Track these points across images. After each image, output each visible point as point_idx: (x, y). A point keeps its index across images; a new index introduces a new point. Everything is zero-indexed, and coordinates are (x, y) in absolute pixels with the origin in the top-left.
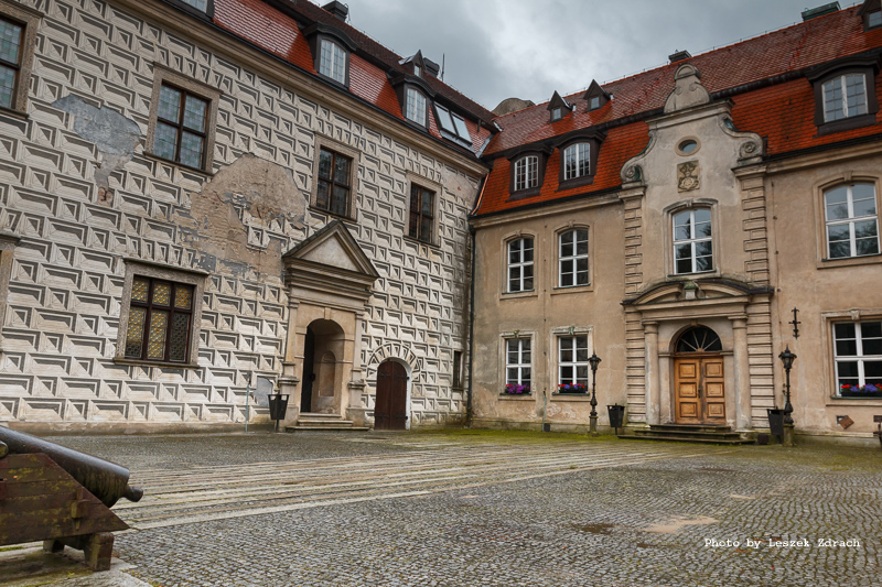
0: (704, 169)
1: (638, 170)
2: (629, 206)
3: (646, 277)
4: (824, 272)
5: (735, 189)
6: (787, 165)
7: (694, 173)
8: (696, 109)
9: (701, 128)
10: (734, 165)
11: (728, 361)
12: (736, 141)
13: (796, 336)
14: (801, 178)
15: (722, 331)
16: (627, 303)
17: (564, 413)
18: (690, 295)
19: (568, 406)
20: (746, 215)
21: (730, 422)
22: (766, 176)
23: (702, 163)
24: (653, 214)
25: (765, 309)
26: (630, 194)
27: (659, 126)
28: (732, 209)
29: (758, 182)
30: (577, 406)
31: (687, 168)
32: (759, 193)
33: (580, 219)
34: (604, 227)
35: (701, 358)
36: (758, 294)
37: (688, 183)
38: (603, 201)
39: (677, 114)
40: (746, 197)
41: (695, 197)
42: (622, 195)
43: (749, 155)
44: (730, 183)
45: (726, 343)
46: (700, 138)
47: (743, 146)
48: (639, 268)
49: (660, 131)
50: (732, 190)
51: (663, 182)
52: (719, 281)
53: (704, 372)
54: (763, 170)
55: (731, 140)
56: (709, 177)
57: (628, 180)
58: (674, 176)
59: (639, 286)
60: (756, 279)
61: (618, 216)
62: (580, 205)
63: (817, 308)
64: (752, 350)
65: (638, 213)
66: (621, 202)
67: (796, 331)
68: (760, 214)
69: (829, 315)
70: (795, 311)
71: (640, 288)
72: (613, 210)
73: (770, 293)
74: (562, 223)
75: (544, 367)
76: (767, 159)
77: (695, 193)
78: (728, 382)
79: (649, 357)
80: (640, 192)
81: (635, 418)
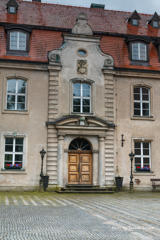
0: (89, 65)
2: (52, 74)
3: (60, 111)
4: (133, 121)
7: (85, 66)
9: (89, 46)
10: (102, 67)
11: (95, 156)
12: (103, 57)
13: (122, 146)
17: (8, 180)
18: (82, 123)
19: (11, 176)
20: (106, 91)
21: (95, 183)
22: (114, 76)
23: (89, 62)
24: (65, 81)
25: (112, 133)
26: (54, 68)
27: (69, 38)
28: (100, 87)
29: (111, 78)
30: (16, 176)
31: (82, 63)
32: (111, 83)
35: (79, 153)
37: (83, 70)
38: (38, 68)
40: (106, 83)
41: (85, 77)
43: (108, 65)
44: (100, 75)
45: (94, 147)
46: (88, 51)
47: (106, 60)
48: (56, 107)
49: (69, 41)
50: (101, 78)
51: (70, 67)
52: (94, 118)
53: (81, 160)
54: (114, 73)
55: (101, 56)
56: (91, 70)
57: (52, 60)
58: (75, 65)
59: (56, 115)
60: (109, 120)
61: (45, 77)
62: (24, 66)
63: (130, 135)
64: (106, 151)
65: (57, 79)
66: (48, 71)
67: (122, 144)
68: (112, 92)
69: (135, 138)
70: (122, 135)
71: (57, 116)
72: (42, 74)
73: (114, 127)
76: (115, 69)
77: (85, 75)
78: (95, 165)
79: (61, 152)
80: (59, 68)
81: (51, 183)
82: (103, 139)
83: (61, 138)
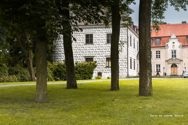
0: (175, 46)
1: (167, 45)
2: (166, 49)
5: (179, 49)
6: (185, 47)
8: (175, 38)
10: (179, 46)
11: (178, 68)
12: (179, 43)
13: (185, 65)
14: (186, 48)
15: (177, 65)
16: (166, 61)
18: (174, 60)
20: (180, 52)
21: (178, 74)
24: (169, 50)
25: (182, 62)
26: (166, 48)
29: (182, 48)
31: (174, 45)
32: (182, 50)
33: (159, 50)
34: (162, 51)
35: (174, 67)
36: (181, 61)
37: (174, 47)
39: (172, 39)
42: (165, 48)
43: (181, 45)
45: (177, 66)
46: (175, 42)
48: (167, 57)
49: (170, 40)
52: (177, 59)
53: (174, 69)
54: (182, 47)
58: (172, 46)
60: (181, 59)
61: (164, 50)
62: (159, 48)
63: (187, 62)
64: (181, 67)
68: (182, 52)
70: (185, 63)
71: (168, 59)
72: (164, 49)
73: (182, 61)
74: (157, 50)
75: (154, 68)
76: (183, 46)
77: (174, 49)
78: (178, 70)
79: (169, 67)
80: (168, 48)
81: (167, 74)
82: (179, 64)
83: (169, 64)
